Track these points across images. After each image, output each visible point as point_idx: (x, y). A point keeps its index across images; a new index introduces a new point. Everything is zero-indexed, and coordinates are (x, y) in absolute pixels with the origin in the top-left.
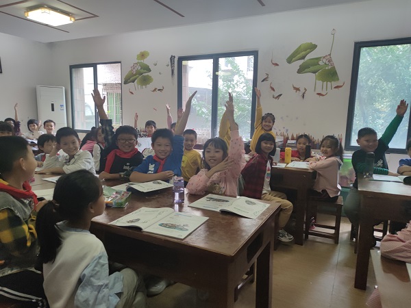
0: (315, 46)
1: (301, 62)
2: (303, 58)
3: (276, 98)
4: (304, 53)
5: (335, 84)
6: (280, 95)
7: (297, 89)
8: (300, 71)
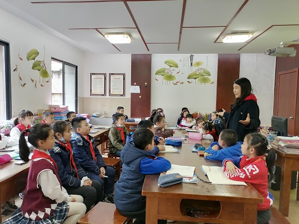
0: (38, 53)
1: (33, 61)
2: (34, 59)
3: (23, 86)
4: (34, 55)
5: (47, 79)
6: (25, 84)
7: (33, 81)
8: (33, 68)
